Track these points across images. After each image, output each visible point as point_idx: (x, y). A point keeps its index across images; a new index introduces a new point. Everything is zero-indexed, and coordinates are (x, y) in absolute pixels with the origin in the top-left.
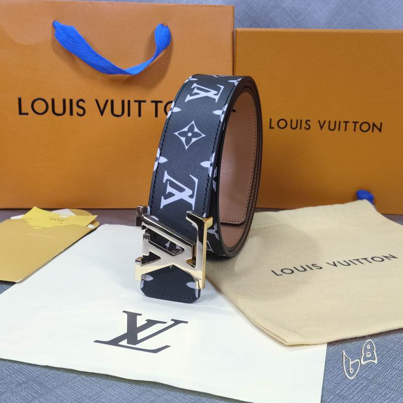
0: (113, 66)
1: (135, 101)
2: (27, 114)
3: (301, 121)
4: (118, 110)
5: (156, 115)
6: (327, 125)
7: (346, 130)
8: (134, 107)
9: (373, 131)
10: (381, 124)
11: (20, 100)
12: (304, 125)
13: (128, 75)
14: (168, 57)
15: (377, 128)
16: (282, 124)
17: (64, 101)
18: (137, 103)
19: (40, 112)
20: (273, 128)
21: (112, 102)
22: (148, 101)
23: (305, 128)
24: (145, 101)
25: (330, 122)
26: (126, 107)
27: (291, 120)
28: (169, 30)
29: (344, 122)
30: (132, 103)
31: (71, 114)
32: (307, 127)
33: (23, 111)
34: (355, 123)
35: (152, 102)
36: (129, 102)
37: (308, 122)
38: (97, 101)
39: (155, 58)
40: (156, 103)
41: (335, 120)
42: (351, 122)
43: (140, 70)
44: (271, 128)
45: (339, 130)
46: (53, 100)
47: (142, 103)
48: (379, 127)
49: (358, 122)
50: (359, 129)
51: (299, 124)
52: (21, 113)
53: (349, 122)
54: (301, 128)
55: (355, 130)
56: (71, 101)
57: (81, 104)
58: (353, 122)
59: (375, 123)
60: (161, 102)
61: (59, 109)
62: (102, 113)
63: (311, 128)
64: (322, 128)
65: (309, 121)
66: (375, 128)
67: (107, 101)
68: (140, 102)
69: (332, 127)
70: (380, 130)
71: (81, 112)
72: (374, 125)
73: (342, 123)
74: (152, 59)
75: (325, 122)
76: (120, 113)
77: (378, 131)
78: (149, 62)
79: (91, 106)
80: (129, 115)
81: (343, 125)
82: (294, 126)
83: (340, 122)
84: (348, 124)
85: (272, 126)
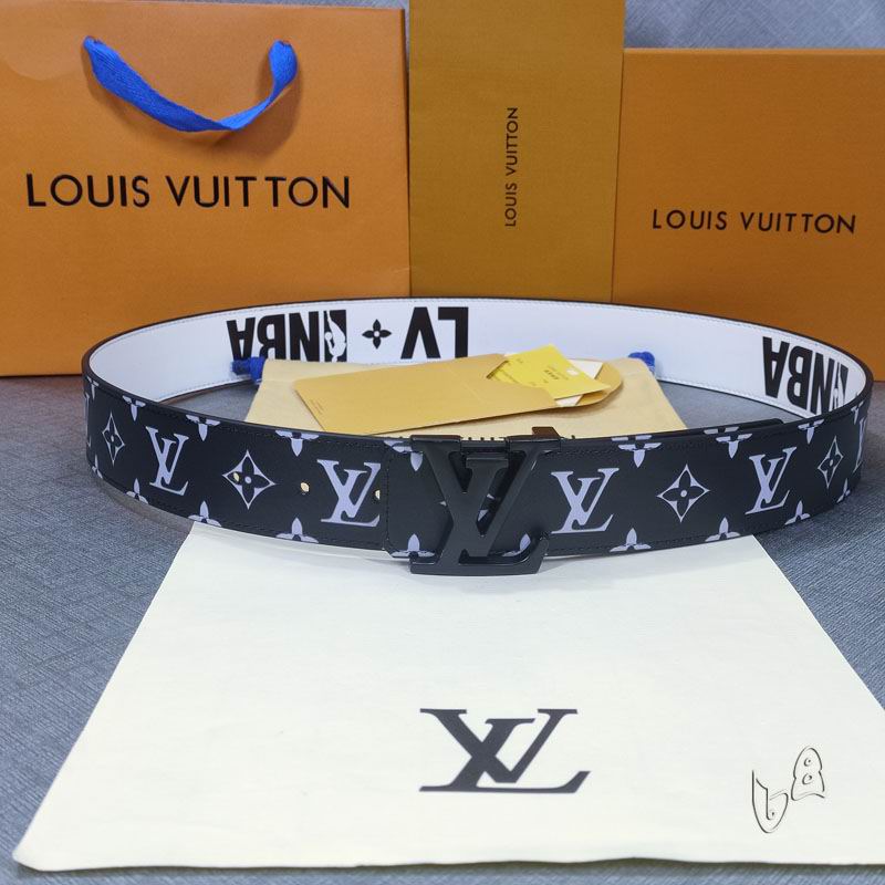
0: (198, 117)
1: (238, 178)
2: (43, 204)
3: (710, 213)
4: (206, 195)
5: (276, 203)
6: (756, 219)
8: (236, 188)
9: (838, 231)
10: (854, 217)
11: (30, 178)
12: (715, 221)
14: (293, 102)
15: (845, 223)
16: (676, 219)
17: (110, 179)
18: (241, 183)
19: (68, 200)
20: (659, 227)
21: (196, 180)
22: (261, 179)
23: (717, 227)
24: (253, 179)
25: (761, 215)
26: (221, 190)
27: (693, 213)
28: (293, 52)
29: (787, 215)
30: (232, 182)
31: (124, 203)
32: (721, 225)
33: (37, 199)
34: (807, 216)
35: (268, 179)
36: (226, 179)
37: (722, 216)
38: (168, 179)
39: (272, 101)
40: (275, 180)
41: (772, 212)
42: (799, 215)
43: (246, 122)
44: (655, 226)
45: (778, 229)
46: (90, 179)
47: (250, 183)
48: (850, 223)
49: (811, 215)
50: (814, 226)
51: (706, 218)
52: (32, 203)
53: (795, 215)
54: (709, 227)
55: (806, 230)
56: (123, 180)
57: (140, 184)
58: (803, 215)
59: (843, 217)
60: (283, 179)
61: (101, 194)
62: (179, 200)
63: (728, 225)
64: (746, 226)
65: (725, 214)
66: (842, 225)
67: (187, 179)
68: (245, 180)
69: (765, 225)
70: (851, 229)
71: (141, 198)
72: (840, 219)
73: (783, 216)
74: (265, 104)
75: (752, 215)
76: (211, 200)
77: (847, 230)
78: (261, 108)
79: (158, 189)
80: (227, 204)
81: (784, 220)
82: (697, 223)
83: (779, 215)
84: (793, 218)
85: (658, 224)
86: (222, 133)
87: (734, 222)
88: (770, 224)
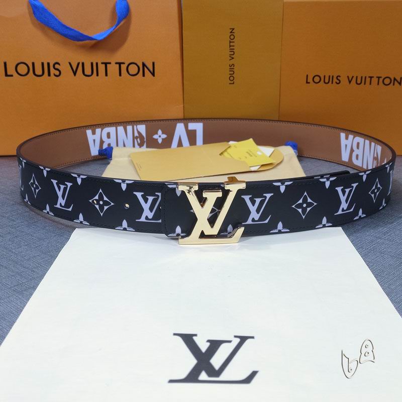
0: (82, 34)
1: (102, 63)
2: (12, 76)
3: (333, 76)
4: (88, 71)
5: (120, 75)
6: (354, 79)
7: (370, 84)
8: (102, 68)
9: (394, 84)
12: (335, 80)
13: (95, 41)
14: (127, 26)
15: (398, 82)
16: (317, 79)
17: (43, 64)
19: (23, 74)
20: (309, 83)
21: (83, 64)
22: (113, 63)
23: (336, 82)
24: (110, 63)
25: (357, 77)
26: (94, 68)
27: (325, 76)
28: (127, 3)
29: (369, 77)
30: (100, 65)
31: (49, 75)
32: (338, 82)
33: (9, 73)
34: (379, 78)
35: (116, 63)
36: (97, 64)
37: (339, 78)
38: (70, 63)
39: (116, 26)
40: (120, 64)
41: (362, 75)
42: (375, 77)
43: (105, 36)
44: (307, 82)
45: (365, 84)
46: (33, 64)
47: (108, 65)
48: (399, 81)
49: (381, 77)
50: (382, 83)
51: (331, 79)
52: (6, 75)
53: (373, 77)
54: (332, 83)
55: (378, 84)
56: (48, 64)
57: (57, 66)
58: (377, 77)
59: (396, 78)
60: (124, 63)
61: (39, 71)
62: (75, 74)
63: (341, 82)
64: (350, 82)
65: (340, 76)
66: (396, 82)
67: (78, 64)
68: (106, 64)
69: (359, 82)
70: (400, 84)
71: (57, 73)
72: (395, 79)
73: (367, 78)
74: (114, 28)
75: (353, 77)
76: (90, 74)
77: (398, 84)
78: (112, 30)
79: (65, 68)
80: (97, 75)
81: (368, 80)
82: (327, 81)
83: (366, 77)
84: (372, 79)
85: (308, 81)
86: (93, 42)
87: (344, 80)
88: (362, 82)
